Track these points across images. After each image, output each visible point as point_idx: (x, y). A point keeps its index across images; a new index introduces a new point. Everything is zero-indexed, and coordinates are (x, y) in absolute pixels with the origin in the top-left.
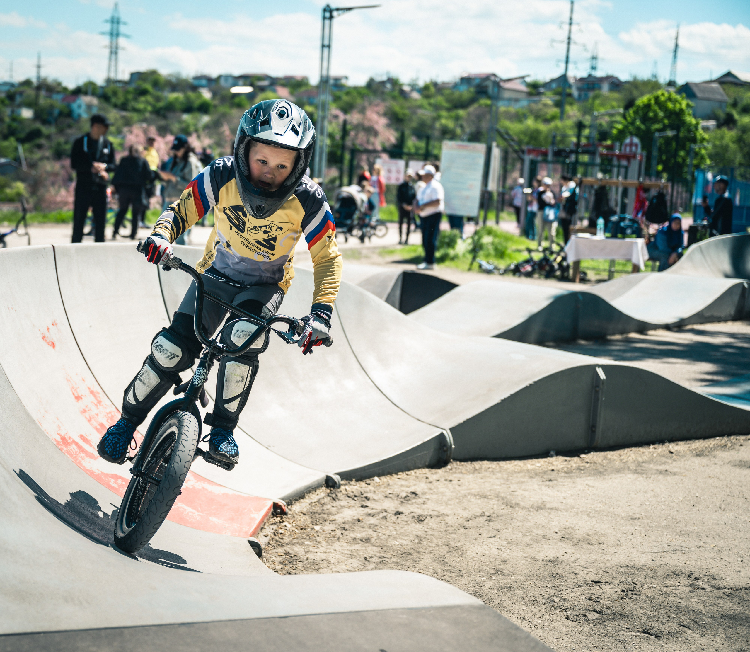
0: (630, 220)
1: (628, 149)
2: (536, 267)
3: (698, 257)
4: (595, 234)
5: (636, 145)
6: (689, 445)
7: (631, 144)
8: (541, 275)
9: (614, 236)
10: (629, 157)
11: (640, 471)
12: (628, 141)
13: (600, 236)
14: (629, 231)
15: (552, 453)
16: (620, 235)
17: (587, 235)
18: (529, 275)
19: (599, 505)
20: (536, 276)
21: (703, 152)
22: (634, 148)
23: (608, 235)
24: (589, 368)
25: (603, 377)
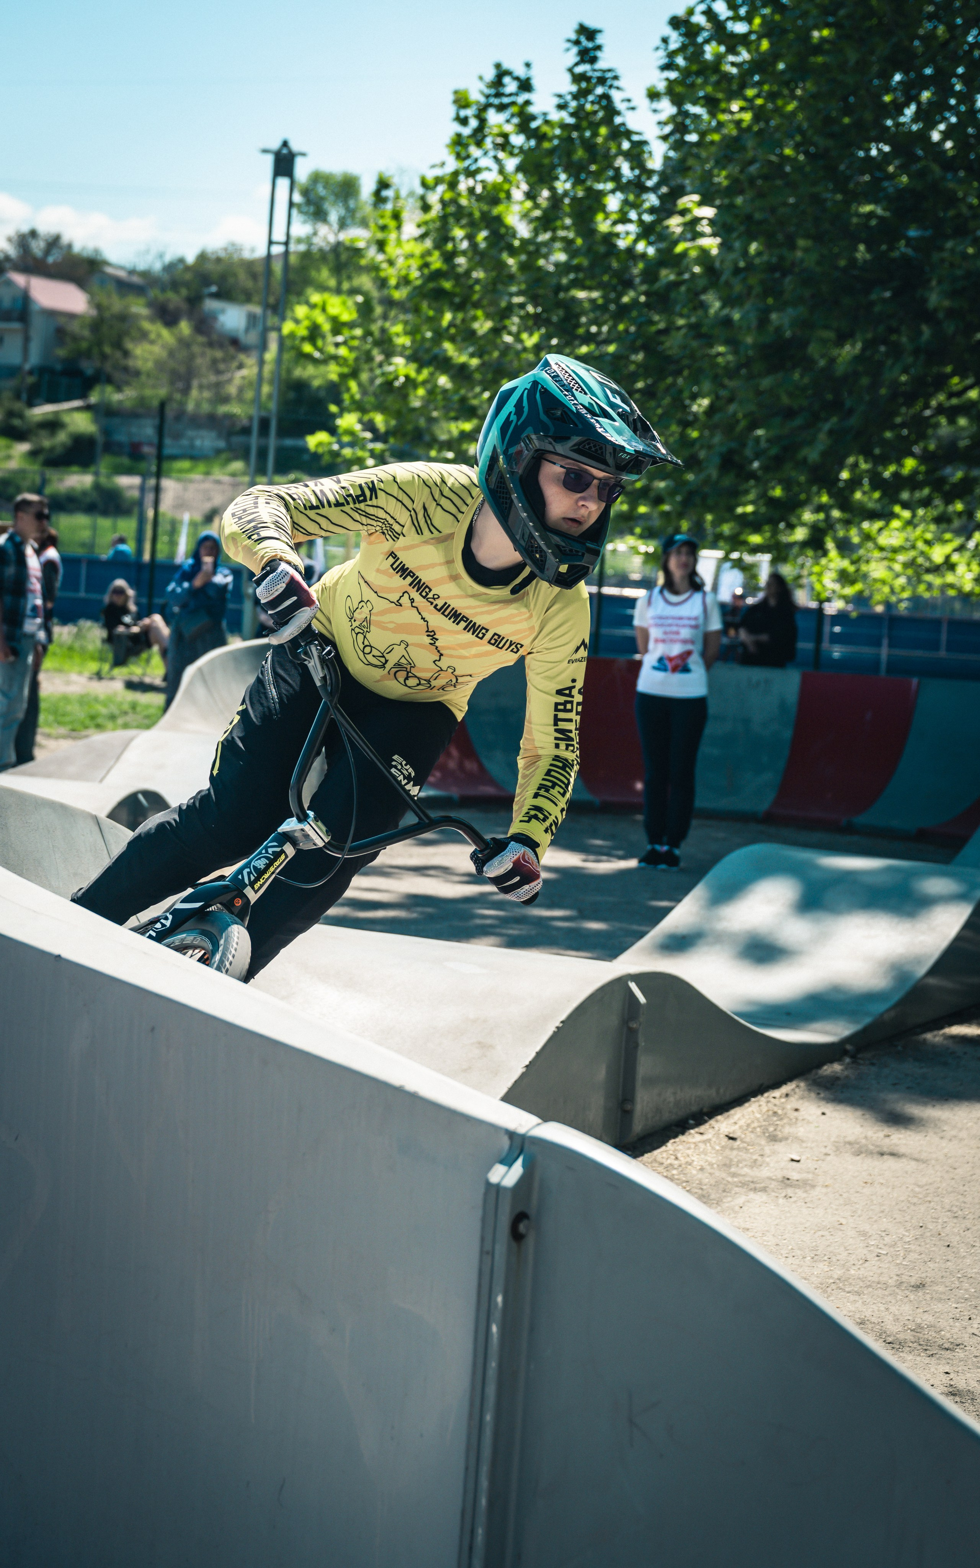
3: (200, 691)
6: (732, 1121)
11: (752, 1186)
19: (823, 1267)
24: (620, 983)
25: (642, 999)
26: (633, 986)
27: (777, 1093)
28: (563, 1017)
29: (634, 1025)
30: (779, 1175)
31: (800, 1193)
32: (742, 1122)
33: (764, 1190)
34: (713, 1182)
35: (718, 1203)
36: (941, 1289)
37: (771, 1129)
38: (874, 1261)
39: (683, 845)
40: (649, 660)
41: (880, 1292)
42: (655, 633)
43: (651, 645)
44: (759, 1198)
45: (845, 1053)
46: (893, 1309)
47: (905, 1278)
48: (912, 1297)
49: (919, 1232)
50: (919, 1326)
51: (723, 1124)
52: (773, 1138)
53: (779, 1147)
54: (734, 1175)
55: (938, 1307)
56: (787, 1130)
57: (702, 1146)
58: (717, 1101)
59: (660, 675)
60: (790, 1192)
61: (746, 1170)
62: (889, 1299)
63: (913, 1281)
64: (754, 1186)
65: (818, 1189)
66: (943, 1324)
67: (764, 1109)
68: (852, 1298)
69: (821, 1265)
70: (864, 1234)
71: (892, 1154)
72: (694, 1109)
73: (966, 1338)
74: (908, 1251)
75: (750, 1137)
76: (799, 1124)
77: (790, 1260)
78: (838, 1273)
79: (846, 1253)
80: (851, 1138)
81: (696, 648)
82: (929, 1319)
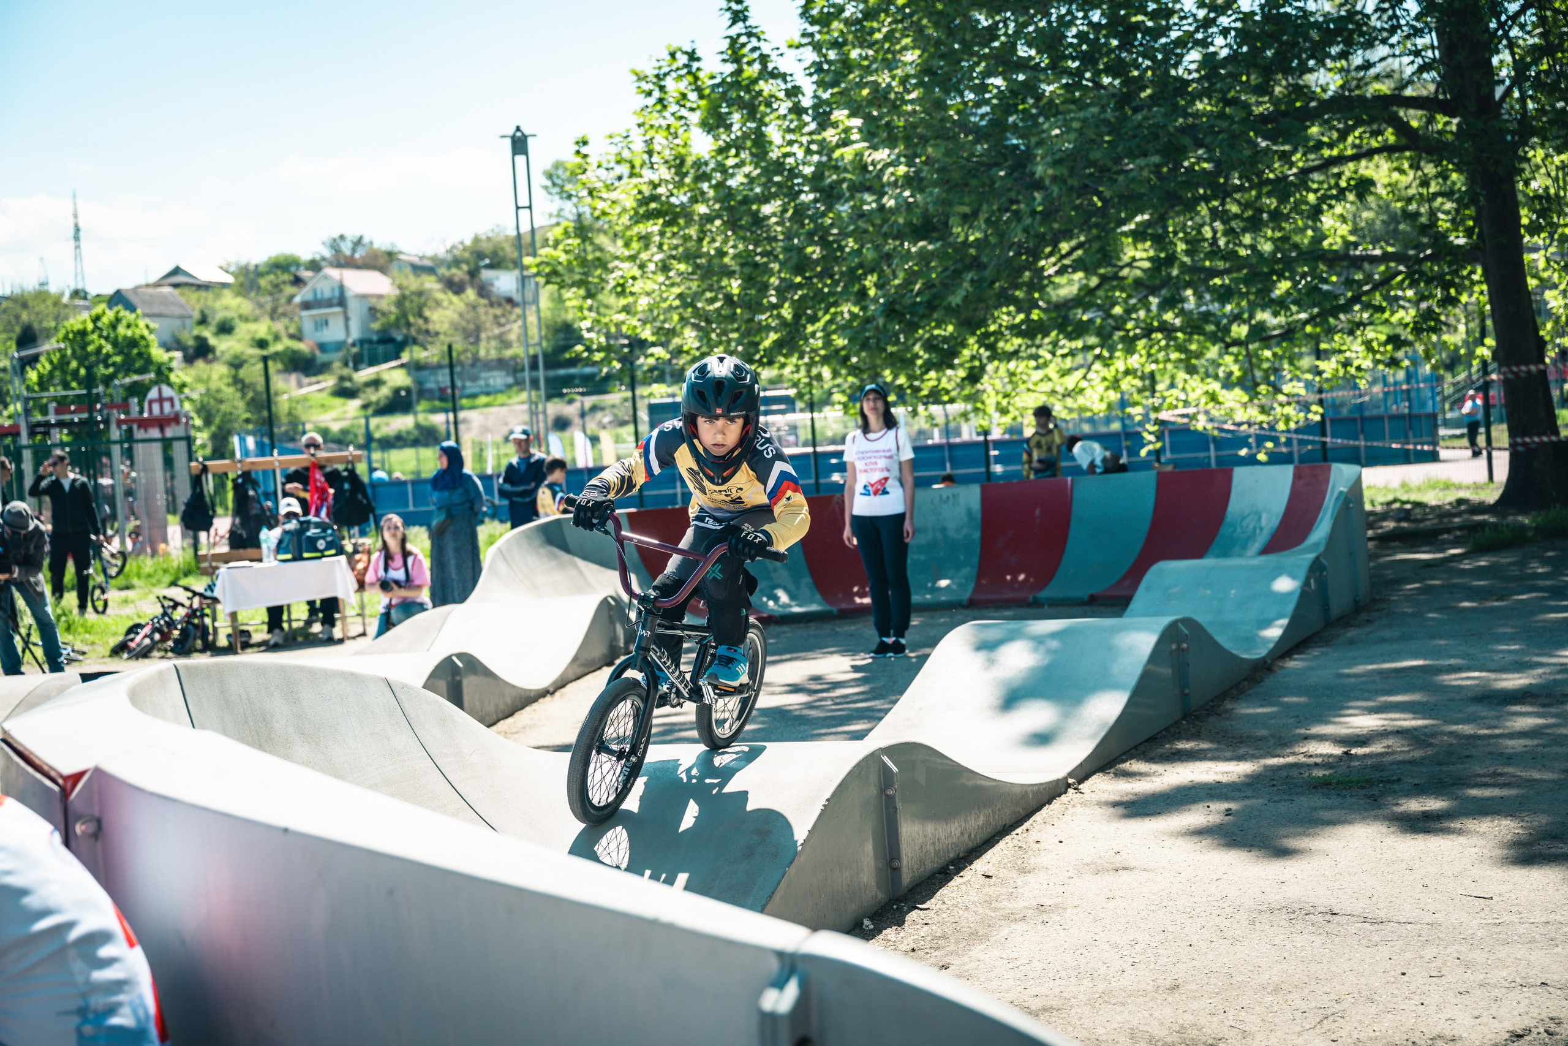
0: (317, 525)
1: (156, 408)
2: (157, 636)
3: (502, 566)
4: (260, 560)
5: (171, 400)
6: (987, 862)
7: (161, 400)
8: (166, 651)
9: (298, 558)
10: (162, 423)
12: (153, 394)
13: (270, 562)
14: (321, 544)
15: (866, 922)
16: (306, 555)
17: (246, 563)
18: (144, 654)
19: (1086, 984)
20: (155, 654)
21: (187, 406)
22: (167, 406)
23: (289, 556)
24: (873, 758)
25: (895, 769)
26: (885, 759)
27: (1019, 831)
28: (828, 796)
29: (890, 792)
30: (1034, 904)
31: (1055, 917)
32: (993, 861)
33: (1024, 918)
34: (978, 919)
35: (987, 937)
36: (1193, 987)
37: (1019, 862)
38: (1130, 970)
39: (907, 633)
40: (859, 488)
41: (1141, 999)
42: (860, 465)
43: (858, 476)
44: (1020, 927)
45: (1069, 786)
46: (1156, 1014)
47: (1160, 982)
48: (1170, 999)
49: (1162, 936)
50: (1182, 1026)
51: (980, 865)
52: (1023, 871)
53: (1029, 878)
54: (995, 909)
55: (1194, 1005)
56: (1033, 861)
57: (963, 887)
58: (970, 845)
59: (866, 498)
60: (1045, 917)
61: (1005, 903)
62: (1151, 1004)
63: (1168, 984)
64: (1013, 918)
65: (1069, 911)
66: (1203, 1021)
67: (1011, 845)
68: (1119, 1009)
69: (1085, 982)
70: (1116, 946)
71: (1126, 869)
72: (952, 855)
73: (1225, 1032)
74: (1157, 955)
75: (1003, 873)
76: (1042, 853)
77: (1058, 982)
78: (1101, 987)
79: (1104, 968)
80: (1088, 860)
81: (895, 472)
82: (1189, 1018)
